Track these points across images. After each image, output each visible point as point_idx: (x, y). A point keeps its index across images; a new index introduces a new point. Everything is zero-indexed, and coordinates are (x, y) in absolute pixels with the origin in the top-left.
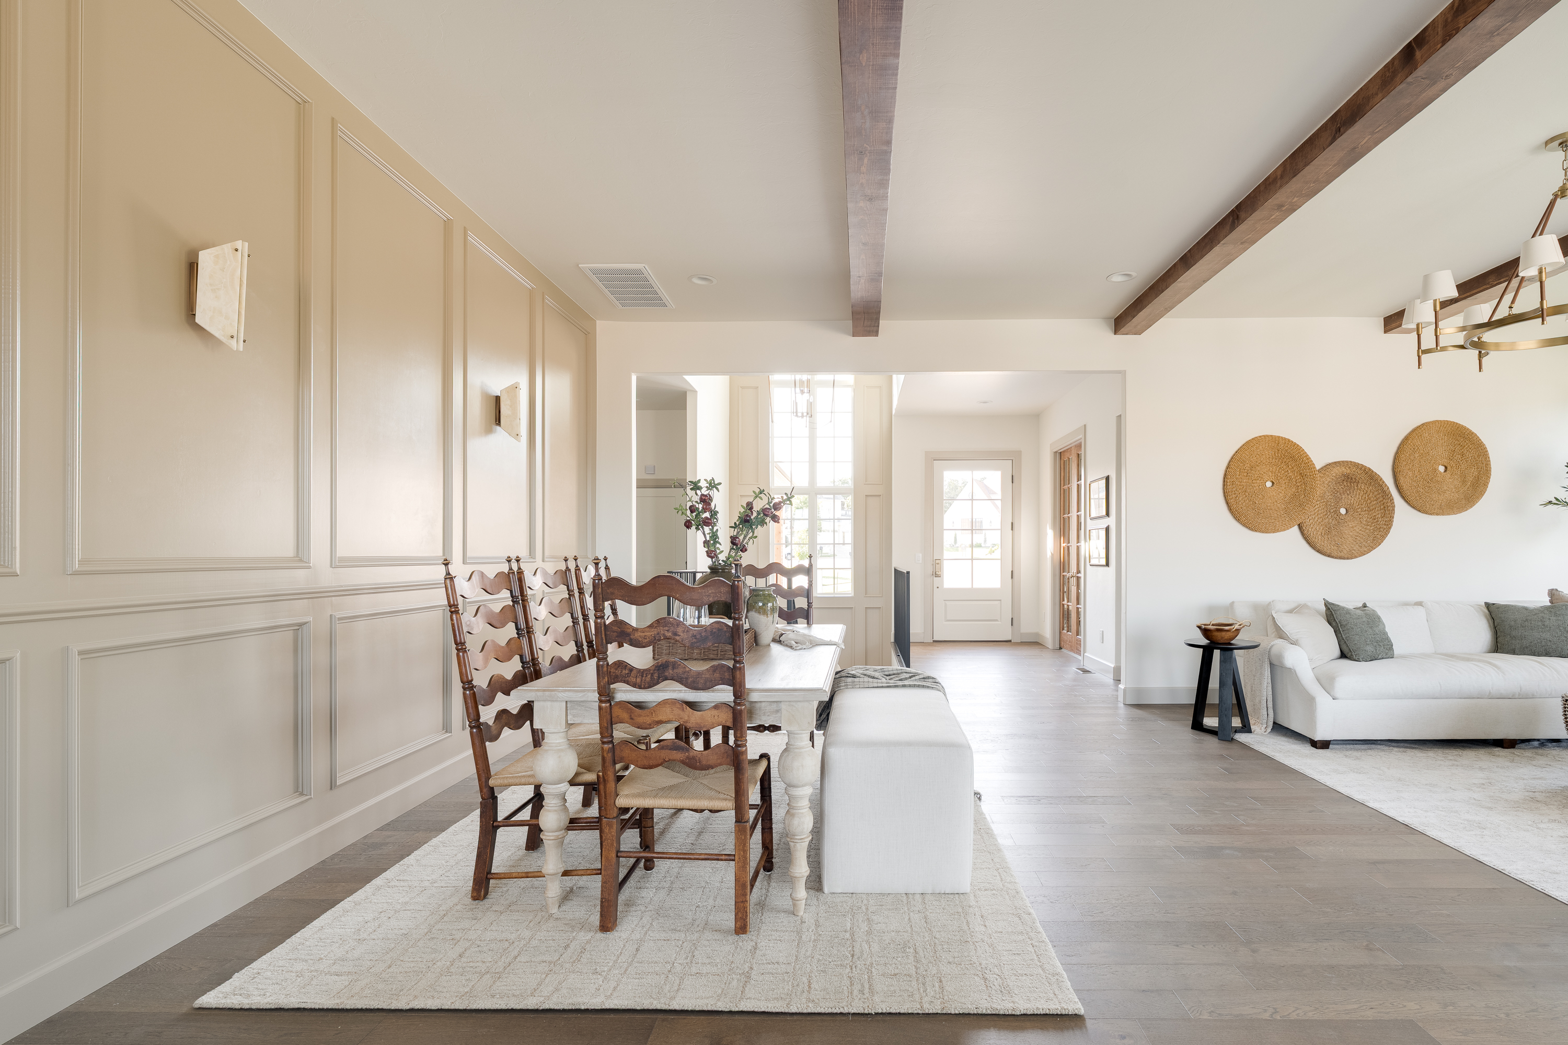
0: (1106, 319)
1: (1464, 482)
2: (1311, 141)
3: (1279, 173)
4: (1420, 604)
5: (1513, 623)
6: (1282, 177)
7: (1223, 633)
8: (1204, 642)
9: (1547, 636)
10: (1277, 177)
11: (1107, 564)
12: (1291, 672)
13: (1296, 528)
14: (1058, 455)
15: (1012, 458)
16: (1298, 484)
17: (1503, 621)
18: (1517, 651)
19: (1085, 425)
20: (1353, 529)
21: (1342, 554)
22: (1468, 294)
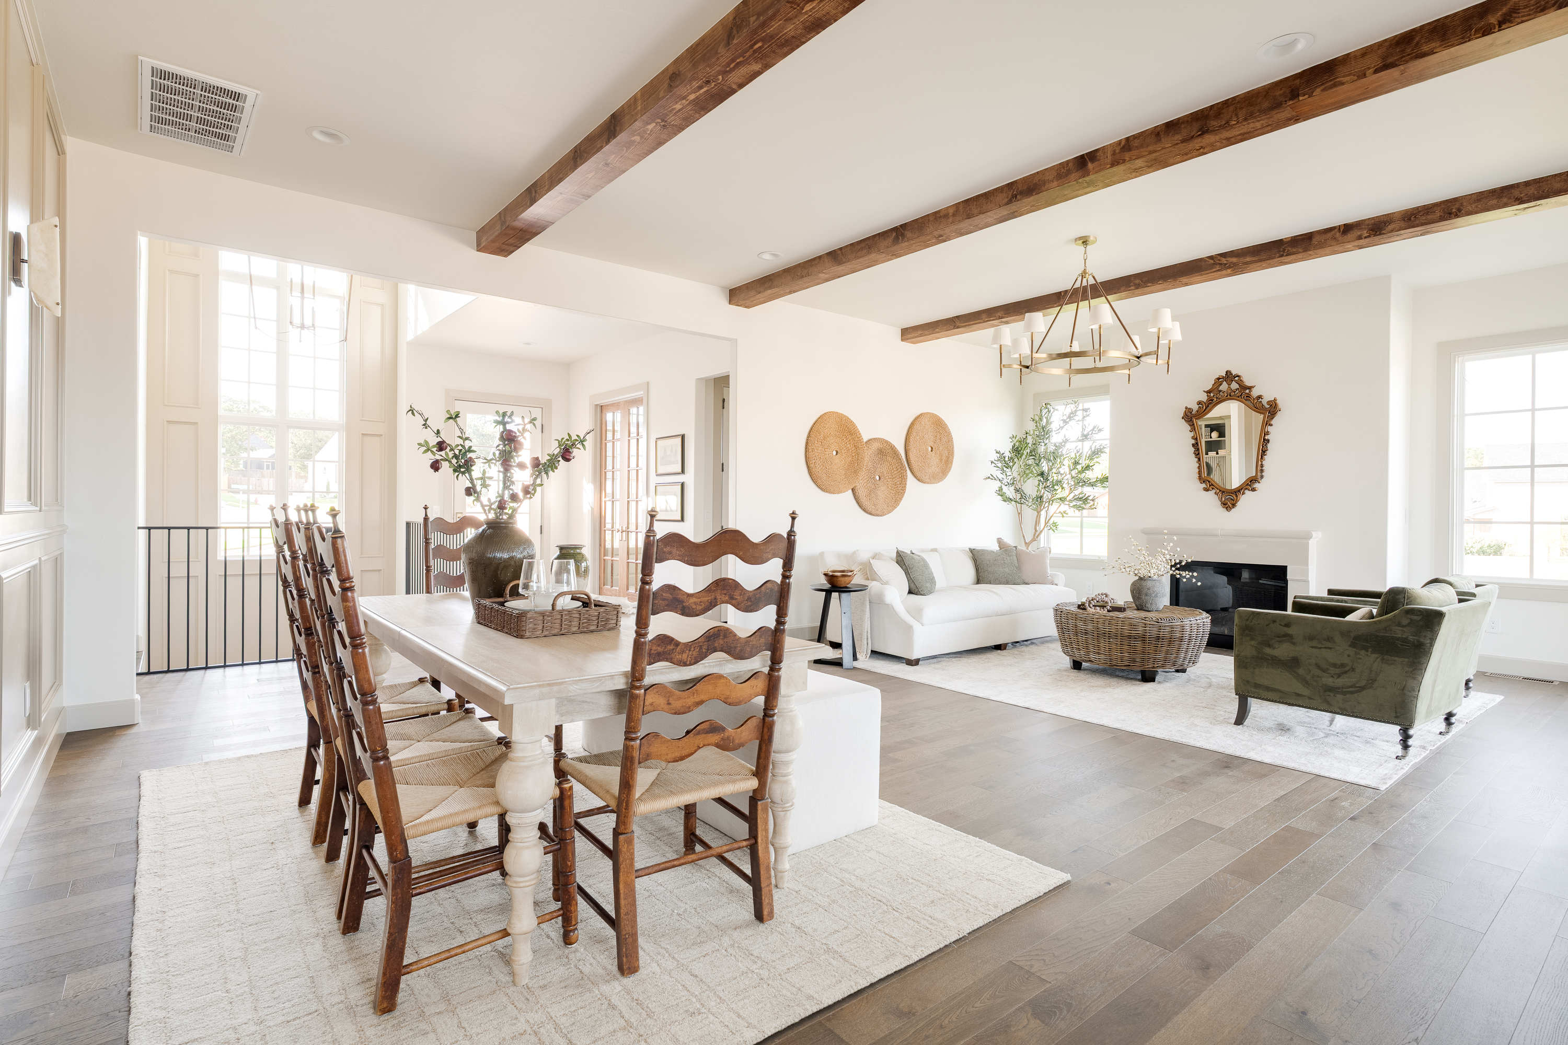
0: (723, 288)
1: (941, 460)
2: (987, 196)
3: (951, 211)
4: (935, 550)
5: (988, 562)
6: (954, 215)
7: (846, 578)
8: (828, 586)
9: (1007, 570)
10: (948, 214)
11: (682, 520)
12: (889, 607)
13: (850, 491)
14: (599, 408)
15: (542, 406)
16: (853, 455)
17: (982, 561)
18: (992, 582)
19: (648, 383)
20: (883, 492)
21: (878, 512)
22: (967, 324)
